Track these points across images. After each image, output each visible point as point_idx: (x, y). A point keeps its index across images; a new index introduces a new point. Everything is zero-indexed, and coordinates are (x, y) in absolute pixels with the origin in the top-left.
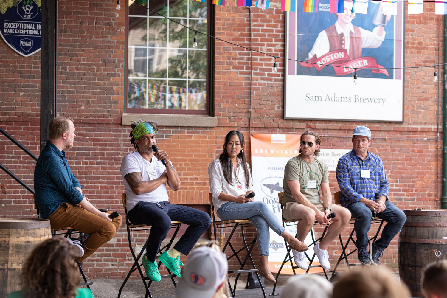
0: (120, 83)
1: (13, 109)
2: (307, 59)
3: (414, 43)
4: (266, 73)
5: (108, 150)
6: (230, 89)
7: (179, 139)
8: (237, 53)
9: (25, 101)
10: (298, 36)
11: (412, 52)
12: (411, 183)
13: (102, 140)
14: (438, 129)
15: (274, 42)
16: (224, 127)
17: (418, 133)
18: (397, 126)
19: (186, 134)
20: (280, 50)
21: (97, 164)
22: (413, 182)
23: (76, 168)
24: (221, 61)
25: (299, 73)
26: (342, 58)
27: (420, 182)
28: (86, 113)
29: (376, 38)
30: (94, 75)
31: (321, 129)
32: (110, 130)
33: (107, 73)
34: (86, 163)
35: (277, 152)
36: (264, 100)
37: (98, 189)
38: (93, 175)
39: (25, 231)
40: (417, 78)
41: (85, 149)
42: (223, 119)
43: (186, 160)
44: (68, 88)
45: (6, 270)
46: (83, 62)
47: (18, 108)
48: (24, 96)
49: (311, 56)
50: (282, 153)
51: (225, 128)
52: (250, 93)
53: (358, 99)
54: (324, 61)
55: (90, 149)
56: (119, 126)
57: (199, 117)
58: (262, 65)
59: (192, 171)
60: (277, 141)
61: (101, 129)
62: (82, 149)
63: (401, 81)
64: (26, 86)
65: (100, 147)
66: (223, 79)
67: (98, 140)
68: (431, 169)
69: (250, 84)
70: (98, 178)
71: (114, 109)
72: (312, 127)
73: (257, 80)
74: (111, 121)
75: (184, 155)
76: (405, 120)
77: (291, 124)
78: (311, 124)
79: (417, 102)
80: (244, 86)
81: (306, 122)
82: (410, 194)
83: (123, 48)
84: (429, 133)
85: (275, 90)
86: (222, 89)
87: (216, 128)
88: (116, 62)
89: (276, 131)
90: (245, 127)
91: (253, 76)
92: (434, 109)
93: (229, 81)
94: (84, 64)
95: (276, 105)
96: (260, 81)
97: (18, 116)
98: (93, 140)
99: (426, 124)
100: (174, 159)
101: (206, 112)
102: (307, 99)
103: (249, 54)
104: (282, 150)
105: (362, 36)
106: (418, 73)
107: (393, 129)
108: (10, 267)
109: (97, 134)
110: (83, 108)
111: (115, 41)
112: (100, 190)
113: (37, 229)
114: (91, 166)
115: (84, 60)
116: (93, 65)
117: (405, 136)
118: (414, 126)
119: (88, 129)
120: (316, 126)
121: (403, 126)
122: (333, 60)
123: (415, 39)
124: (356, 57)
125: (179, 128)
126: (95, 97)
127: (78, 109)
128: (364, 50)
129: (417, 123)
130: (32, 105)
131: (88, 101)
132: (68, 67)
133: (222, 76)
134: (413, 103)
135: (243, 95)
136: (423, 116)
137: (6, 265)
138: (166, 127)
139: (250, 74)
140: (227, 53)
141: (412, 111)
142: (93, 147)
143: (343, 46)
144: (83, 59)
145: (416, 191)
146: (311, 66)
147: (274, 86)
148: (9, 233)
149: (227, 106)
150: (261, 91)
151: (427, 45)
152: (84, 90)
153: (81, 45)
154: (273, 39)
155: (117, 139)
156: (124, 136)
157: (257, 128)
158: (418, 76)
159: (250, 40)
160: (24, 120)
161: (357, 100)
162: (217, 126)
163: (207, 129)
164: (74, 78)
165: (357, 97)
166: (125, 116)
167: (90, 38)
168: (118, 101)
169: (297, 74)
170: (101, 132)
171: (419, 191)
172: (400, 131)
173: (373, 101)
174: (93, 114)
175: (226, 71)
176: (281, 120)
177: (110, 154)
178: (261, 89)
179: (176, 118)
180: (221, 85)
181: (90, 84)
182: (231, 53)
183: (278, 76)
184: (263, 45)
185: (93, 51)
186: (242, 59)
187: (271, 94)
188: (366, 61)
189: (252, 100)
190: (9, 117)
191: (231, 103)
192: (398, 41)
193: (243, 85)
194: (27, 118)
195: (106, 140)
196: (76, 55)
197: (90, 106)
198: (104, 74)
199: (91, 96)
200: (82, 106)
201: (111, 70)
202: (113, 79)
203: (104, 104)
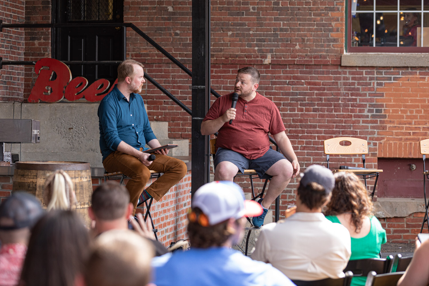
0: (340, 18)
1: (221, 50)
5: (326, 95)
7: (410, 82)
9: (233, 41)
13: (319, 84)
19: (418, 76)
21: (313, 111)
23: (291, 115)
28: (301, 54)
30: (310, 9)
32: (328, 73)
33: (324, 7)
34: (302, 110)
37: (315, 139)
38: (309, 123)
41: (300, 94)
43: (418, 106)
44: (280, 26)
47: (227, 49)
48: (232, 35)
55: (305, 94)
56: (339, 68)
59: (426, 119)
61: (318, 71)
62: (296, 94)
64: (235, 25)
65: (318, 92)
67: (315, 84)
70: (315, 127)
71: (333, 48)
74: (329, 62)
75: (416, 101)
97: (227, 58)
98: (309, 84)
100: (404, 105)
109: (315, 77)
110: (297, 47)
112: (317, 140)
114: (306, 113)
119: (303, 71)
125: (410, 69)
126: (311, 35)
127: (292, 48)
130: (241, 45)
131: (303, 40)
132: (281, 1)
138: (394, 67)
142: (309, 91)
148: (37, 174)
152: (299, 27)
155: (337, 83)
156: (344, 79)
160: (232, 62)
164: (287, 15)
166: (346, 56)
168: (338, 39)
170: (318, 74)
174: (309, 54)
177: (329, 100)
179: (405, 57)
181: (305, 20)
190: (216, 59)
194: (236, 60)
195: (324, 84)
197: (306, 46)
198: (321, 8)
199: (307, 34)
200: (296, 45)
201: (329, 4)
202: (331, 14)
203: (321, 42)
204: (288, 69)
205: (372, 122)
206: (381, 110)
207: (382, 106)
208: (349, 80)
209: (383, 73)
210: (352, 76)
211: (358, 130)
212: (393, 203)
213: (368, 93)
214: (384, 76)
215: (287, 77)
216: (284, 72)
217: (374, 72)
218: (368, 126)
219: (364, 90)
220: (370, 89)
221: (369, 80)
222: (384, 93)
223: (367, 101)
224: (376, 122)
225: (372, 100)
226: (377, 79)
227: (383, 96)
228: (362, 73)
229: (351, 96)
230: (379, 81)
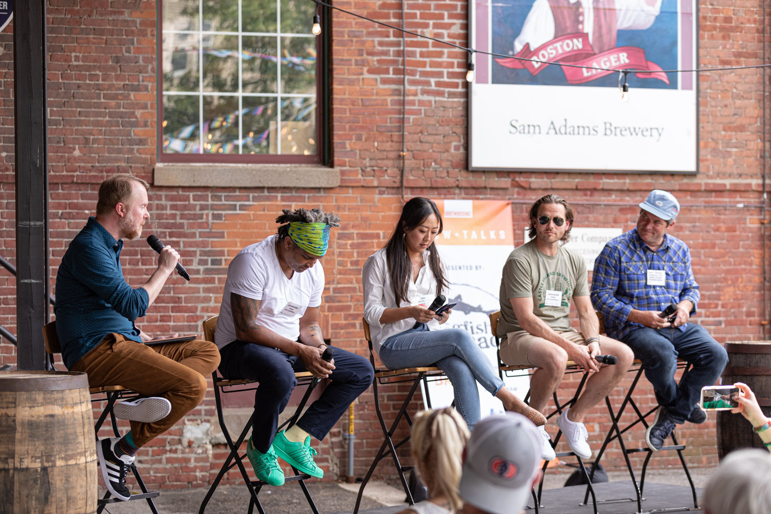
0: (149, 103)
2: (511, 53)
3: (715, 19)
4: (433, 81)
6: (363, 114)
7: (267, 212)
8: (376, 43)
10: (493, 7)
11: (712, 37)
12: (714, 292)
14: (764, 185)
15: (446, 20)
16: (353, 187)
17: (726, 194)
18: (685, 181)
19: (279, 203)
20: (459, 34)
22: (718, 289)
24: (346, 57)
25: (495, 81)
26: (579, 50)
27: (731, 289)
28: (82, 164)
29: (643, 11)
30: (99, 87)
31: (539, 189)
33: (122, 83)
35: (457, 235)
36: (429, 134)
39: (44, 394)
40: (724, 86)
42: (350, 171)
45: (11, 471)
46: (75, 63)
49: (518, 46)
50: (466, 237)
51: (355, 190)
52: (402, 121)
53: (610, 129)
54: (544, 56)
57: (304, 168)
58: (424, 64)
60: (455, 214)
63: (693, 93)
66: (349, 94)
68: (751, 264)
69: (403, 103)
71: (138, 155)
72: (524, 185)
73: (415, 94)
76: (702, 169)
77: (482, 181)
78: (521, 179)
79: (723, 133)
80: (390, 107)
81: (511, 175)
82: (712, 313)
83: (153, 35)
84: (747, 194)
85: (450, 114)
86: (348, 112)
87: (337, 190)
88: (141, 62)
89: (454, 194)
90: (393, 188)
91: (407, 87)
92: (755, 147)
93: (360, 97)
94: (77, 66)
95: (454, 144)
96: (420, 97)
99: (740, 176)
101: (316, 159)
102: (513, 130)
103: (398, 44)
104: (465, 232)
105: (617, 6)
106: (725, 78)
107: (677, 187)
108: (18, 465)
110: (77, 153)
111: (138, 21)
113: (67, 391)
115: (77, 58)
116: (94, 68)
117: (701, 201)
118: (718, 181)
119: (88, 194)
120: (530, 183)
121: (696, 181)
122: (562, 54)
123: (717, 11)
124: (606, 48)
125: (266, 190)
126: (100, 132)
127: (67, 155)
128: (621, 33)
129: (724, 174)
131: (87, 141)
133: (347, 87)
134: (715, 135)
135: (389, 124)
136: (735, 161)
137: (10, 461)
138: (241, 188)
139: (402, 82)
140: (357, 42)
141: (715, 151)
143: (580, 27)
144: (75, 56)
145: (723, 306)
146: (519, 66)
147: (448, 105)
148: (16, 399)
149: (358, 146)
150: (423, 115)
151: (742, 23)
152: (78, 118)
153: (71, 29)
154: (446, 14)
156: (158, 209)
157: (417, 188)
158: (725, 84)
159: (400, 16)
161: (608, 132)
162: (340, 186)
163: (319, 192)
164: (58, 96)
165: (608, 126)
166: (160, 169)
167: (89, 16)
168: (146, 140)
169: (493, 82)
171: (729, 306)
172: (692, 191)
173: (640, 134)
174: (97, 164)
175: (355, 77)
176: (464, 173)
178: (423, 111)
179: (259, 170)
180: (346, 105)
181: (90, 106)
182: (363, 43)
183: (456, 85)
184: (426, 26)
185: (95, 41)
186: (386, 53)
187: (443, 122)
188: (625, 54)
189: (406, 133)
191: (366, 140)
192: (686, 15)
193: (389, 104)
196: (62, 50)
197: (91, 151)
198: (117, 86)
199: (93, 130)
200: (74, 149)
201: (130, 78)
202: (134, 96)
203: (118, 145)
204: (60, 191)
205: (205, 281)
206: (221, 260)
207: (222, 253)
208: (166, 209)
209: (223, 198)
210: (171, 203)
211: (183, 296)
212: (242, 418)
213: (198, 231)
214: (224, 202)
215: (59, 204)
216: (54, 196)
217: (208, 195)
218: (199, 288)
219: (191, 226)
220: (201, 226)
221: (201, 210)
222: (226, 231)
223: (197, 245)
224: (212, 281)
225: (204, 244)
226: (213, 208)
227: (223, 237)
228: (187, 199)
229: (170, 237)
230: (216, 212)
